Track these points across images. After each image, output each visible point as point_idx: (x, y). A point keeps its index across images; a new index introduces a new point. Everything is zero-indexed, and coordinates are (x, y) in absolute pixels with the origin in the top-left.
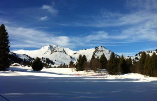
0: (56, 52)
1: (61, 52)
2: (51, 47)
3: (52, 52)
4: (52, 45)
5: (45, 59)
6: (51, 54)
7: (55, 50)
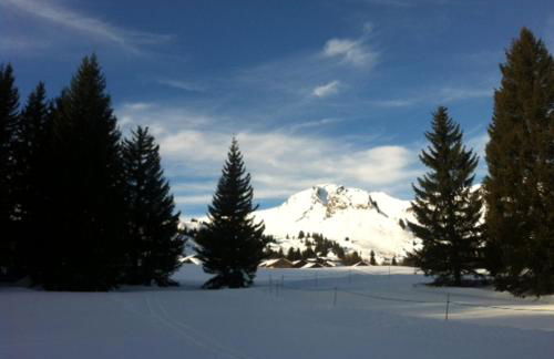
0: (342, 208)
1: (361, 206)
2: (321, 193)
3: (328, 210)
4: (322, 186)
5: (309, 236)
6: (328, 216)
7: (337, 204)
